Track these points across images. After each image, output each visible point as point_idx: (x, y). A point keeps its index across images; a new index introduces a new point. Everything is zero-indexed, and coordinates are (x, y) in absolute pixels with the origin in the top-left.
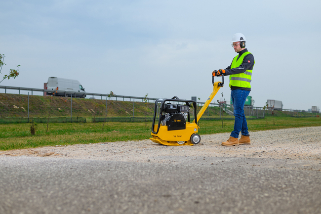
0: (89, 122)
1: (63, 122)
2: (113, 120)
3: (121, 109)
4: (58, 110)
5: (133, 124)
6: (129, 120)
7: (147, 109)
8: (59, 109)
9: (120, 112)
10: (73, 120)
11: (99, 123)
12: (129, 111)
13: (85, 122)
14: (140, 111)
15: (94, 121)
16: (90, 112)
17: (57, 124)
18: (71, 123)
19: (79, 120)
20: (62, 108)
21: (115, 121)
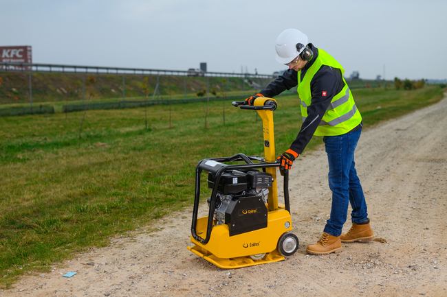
0: (59, 113)
1: (20, 115)
2: (94, 107)
3: (104, 86)
4: (12, 91)
5: (123, 111)
6: (118, 105)
7: (140, 84)
8: (14, 90)
9: (103, 92)
10: (34, 110)
11: (74, 113)
12: (117, 89)
13: (52, 112)
14: (132, 89)
15: (67, 110)
16: (60, 92)
17: (9, 118)
18: (30, 116)
19: (43, 109)
20: (18, 89)
21: (98, 109)
